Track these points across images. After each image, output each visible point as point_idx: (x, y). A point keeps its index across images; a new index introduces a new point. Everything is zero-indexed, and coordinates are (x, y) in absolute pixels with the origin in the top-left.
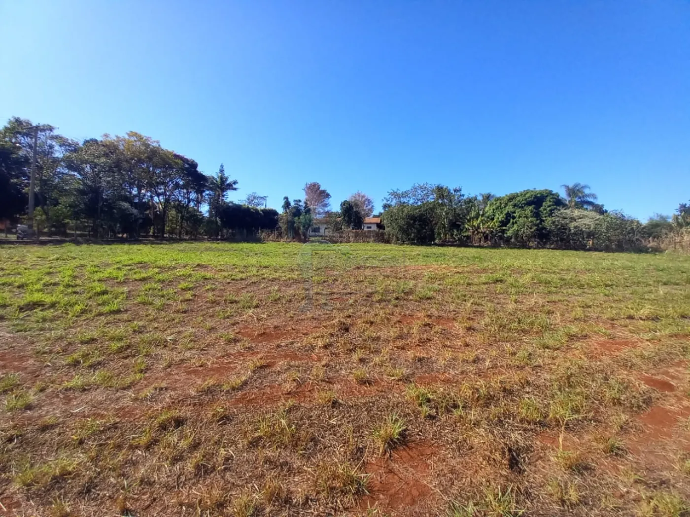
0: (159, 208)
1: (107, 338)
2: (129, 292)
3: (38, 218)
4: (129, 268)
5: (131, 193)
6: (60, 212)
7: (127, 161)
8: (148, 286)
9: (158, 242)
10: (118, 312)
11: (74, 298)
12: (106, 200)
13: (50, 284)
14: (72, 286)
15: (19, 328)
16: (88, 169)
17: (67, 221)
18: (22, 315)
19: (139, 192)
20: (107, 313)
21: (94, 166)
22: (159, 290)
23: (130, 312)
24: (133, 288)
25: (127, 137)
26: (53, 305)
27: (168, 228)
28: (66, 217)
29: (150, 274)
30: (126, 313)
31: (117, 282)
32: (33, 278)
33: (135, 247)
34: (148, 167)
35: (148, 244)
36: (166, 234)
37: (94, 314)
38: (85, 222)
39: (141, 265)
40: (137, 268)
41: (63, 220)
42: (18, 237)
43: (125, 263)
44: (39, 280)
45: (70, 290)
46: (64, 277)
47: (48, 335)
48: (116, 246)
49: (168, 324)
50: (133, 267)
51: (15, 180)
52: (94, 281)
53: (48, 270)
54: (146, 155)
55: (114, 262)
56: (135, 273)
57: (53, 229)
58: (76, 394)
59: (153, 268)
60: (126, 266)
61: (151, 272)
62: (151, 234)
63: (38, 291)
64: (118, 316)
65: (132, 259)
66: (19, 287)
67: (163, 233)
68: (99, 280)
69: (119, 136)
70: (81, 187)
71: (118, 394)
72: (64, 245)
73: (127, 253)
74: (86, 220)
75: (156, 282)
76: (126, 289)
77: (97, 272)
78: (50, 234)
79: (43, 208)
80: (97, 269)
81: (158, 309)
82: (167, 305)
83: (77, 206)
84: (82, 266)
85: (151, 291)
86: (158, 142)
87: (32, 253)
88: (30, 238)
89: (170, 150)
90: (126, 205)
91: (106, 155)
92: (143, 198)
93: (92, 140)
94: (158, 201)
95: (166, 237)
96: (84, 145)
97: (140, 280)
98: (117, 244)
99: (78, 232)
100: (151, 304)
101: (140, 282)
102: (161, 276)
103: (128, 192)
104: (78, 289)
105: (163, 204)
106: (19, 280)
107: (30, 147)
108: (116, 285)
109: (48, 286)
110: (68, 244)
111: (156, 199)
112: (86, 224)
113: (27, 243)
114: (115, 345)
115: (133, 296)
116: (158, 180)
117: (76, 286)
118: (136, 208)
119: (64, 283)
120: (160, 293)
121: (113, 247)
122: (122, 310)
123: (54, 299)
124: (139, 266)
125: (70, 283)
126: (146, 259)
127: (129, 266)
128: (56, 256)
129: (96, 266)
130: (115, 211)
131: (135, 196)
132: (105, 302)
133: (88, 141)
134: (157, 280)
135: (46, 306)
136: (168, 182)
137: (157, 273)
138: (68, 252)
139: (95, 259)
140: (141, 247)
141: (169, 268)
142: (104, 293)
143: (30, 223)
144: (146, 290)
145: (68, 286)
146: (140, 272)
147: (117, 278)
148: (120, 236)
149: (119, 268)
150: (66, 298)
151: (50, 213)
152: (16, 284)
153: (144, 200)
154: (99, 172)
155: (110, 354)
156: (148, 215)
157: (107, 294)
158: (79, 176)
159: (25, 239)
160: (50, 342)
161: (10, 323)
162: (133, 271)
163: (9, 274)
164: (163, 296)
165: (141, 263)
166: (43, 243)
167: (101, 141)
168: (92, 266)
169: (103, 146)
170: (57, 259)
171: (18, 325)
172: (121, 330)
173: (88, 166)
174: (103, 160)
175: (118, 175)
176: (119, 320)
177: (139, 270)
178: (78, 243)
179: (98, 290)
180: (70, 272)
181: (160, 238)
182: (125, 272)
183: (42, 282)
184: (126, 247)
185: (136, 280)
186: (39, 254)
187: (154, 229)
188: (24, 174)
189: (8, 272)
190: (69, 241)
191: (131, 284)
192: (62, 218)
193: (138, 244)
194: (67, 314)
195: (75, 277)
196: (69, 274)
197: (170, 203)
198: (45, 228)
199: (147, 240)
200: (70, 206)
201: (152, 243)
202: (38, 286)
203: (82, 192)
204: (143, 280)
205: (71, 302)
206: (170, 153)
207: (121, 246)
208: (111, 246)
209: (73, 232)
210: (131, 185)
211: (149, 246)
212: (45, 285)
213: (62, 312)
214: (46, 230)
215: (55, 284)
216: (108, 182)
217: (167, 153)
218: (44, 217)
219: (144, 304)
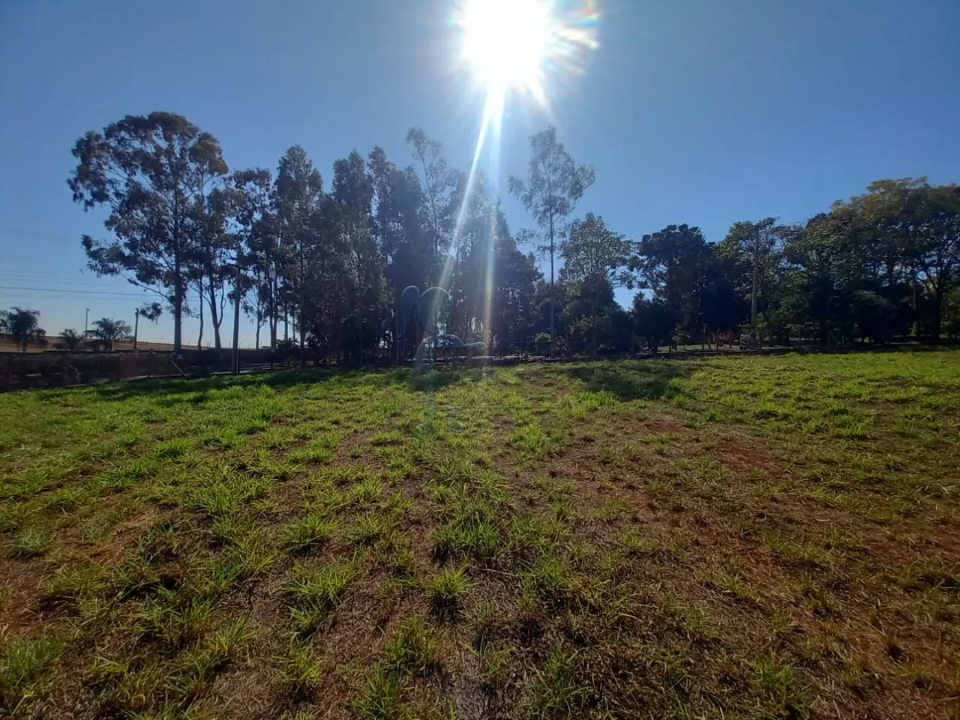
0: (928, 289)
1: (850, 464)
2: (878, 415)
3: (759, 326)
4: (877, 384)
5: (875, 274)
6: (782, 316)
7: (869, 229)
8: (909, 412)
9: (927, 347)
10: (863, 438)
11: (806, 413)
12: (838, 292)
13: (781, 395)
14: (805, 401)
15: (757, 432)
16: (813, 255)
17: (789, 326)
18: (758, 422)
19: (890, 271)
20: (848, 436)
21: (820, 249)
22: (928, 419)
23: (881, 442)
24: (885, 412)
25: (868, 193)
26: (786, 417)
27: (946, 323)
28: (787, 322)
29: (914, 394)
30: (875, 442)
31: (860, 402)
32: (764, 388)
33: (884, 357)
34: (905, 227)
35: (908, 350)
36: (943, 333)
37: (831, 434)
38: (810, 326)
39: (897, 381)
40: (890, 385)
41: (785, 325)
42: (741, 348)
43: (871, 378)
44: (770, 390)
45: (802, 404)
46: (795, 389)
47: (785, 445)
48: (854, 355)
49: (945, 470)
50: (882, 383)
51: (738, 288)
52: (829, 397)
53: (777, 381)
54: (901, 208)
55: (854, 376)
56: (888, 392)
57: (775, 337)
58: (819, 507)
59: (918, 386)
60: (872, 381)
61: (913, 392)
62: (913, 334)
63: (770, 400)
64: (863, 444)
65: (881, 373)
66: (752, 395)
67: (938, 331)
68: (836, 397)
69: (856, 195)
70: (806, 280)
71: (868, 525)
72: (787, 355)
73: (872, 365)
74: (811, 323)
75: (922, 408)
76: (873, 412)
77: (831, 386)
78: (771, 343)
79: (764, 314)
80: (831, 382)
81: (925, 446)
82: (943, 443)
83: (801, 305)
84: (812, 378)
85: (914, 419)
86: (923, 180)
87: (759, 364)
88: (752, 349)
89: (947, 184)
90: (868, 294)
91: (837, 230)
92: (897, 279)
93: (818, 217)
94: (925, 278)
95: (944, 339)
96: (808, 227)
97: (896, 402)
98: (856, 353)
99: (803, 339)
100: (914, 437)
101: (896, 405)
102: (933, 400)
103: (871, 273)
104: (810, 404)
105: (936, 281)
106: (752, 389)
107: (751, 249)
108: (859, 404)
109: (778, 397)
110: (792, 353)
111: (922, 275)
112: (812, 328)
113: (751, 354)
114: (861, 475)
115: (884, 422)
116: (925, 243)
117: (808, 400)
118: (884, 296)
119: (796, 396)
120: (931, 424)
121: (851, 356)
122: (869, 437)
123: (786, 411)
124: (893, 382)
125: (802, 397)
126: (906, 374)
127: (877, 381)
128: (782, 367)
129: (829, 379)
130: (851, 305)
131: (883, 277)
132: (845, 423)
133: (813, 220)
134: (925, 404)
135: (778, 418)
136: (946, 241)
137: (924, 394)
138: (794, 362)
139: (827, 371)
140: (895, 355)
141: (949, 388)
142: (843, 412)
143: (752, 331)
144: (906, 417)
145: (799, 399)
146: (895, 391)
147: (860, 396)
148: (860, 340)
149: (861, 384)
150: (798, 412)
151: (772, 319)
152: (750, 392)
153: (899, 281)
154: (829, 256)
155: (856, 481)
156: (907, 304)
157: (847, 414)
158: (803, 269)
159: (748, 350)
160: (787, 452)
161: (749, 427)
162: (884, 389)
163: (742, 383)
164: (937, 430)
165: (897, 379)
166: (766, 353)
167: (831, 214)
168: (825, 379)
169: (833, 218)
170: (784, 370)
171: (755, 430)
172: (869, 459)
173: (814, 252)
174: (834, 238)
175: (855, 253)
176: (865, 448)
177: (894, 388)
178: (802, 352)
179: (835, 407)
180: (801, 385)
181: (930, 341)
182: (871, 389)
183: (773, 393)
184: (869, 356)
185: (888, 401)
186: (766, 364)
187: (918, 326)
188: (746, 280)
189: (741, 380)
190: (793, 351)
191: (881, 407)
192: (783, 322)
193: (889, 352)
194: (801, 429)
195: (806, 391)
196: (799, 386)
197: (949, 278)
198: (766, 337)
199: (905, 345)
200: (794, 307)
201: (915, 349)
202: (770, 396)
203: (806, 288)
204: (901, 402)
205: (805, 417)
206: (947, 189)
207: (862, 354)
208: (846, 356)
209: (797, 339)
210: (877, 263)
211: (909, 354)
212: (775, 396)
213: (796, 426)
214: (767, 339)
215: (785, 396)
216: (841, 266)
217: (941, 193)
218: (765, 323)
219: (903, 435)
